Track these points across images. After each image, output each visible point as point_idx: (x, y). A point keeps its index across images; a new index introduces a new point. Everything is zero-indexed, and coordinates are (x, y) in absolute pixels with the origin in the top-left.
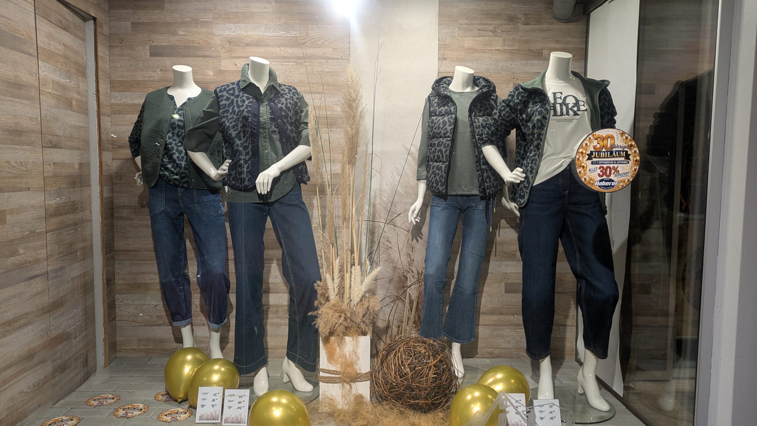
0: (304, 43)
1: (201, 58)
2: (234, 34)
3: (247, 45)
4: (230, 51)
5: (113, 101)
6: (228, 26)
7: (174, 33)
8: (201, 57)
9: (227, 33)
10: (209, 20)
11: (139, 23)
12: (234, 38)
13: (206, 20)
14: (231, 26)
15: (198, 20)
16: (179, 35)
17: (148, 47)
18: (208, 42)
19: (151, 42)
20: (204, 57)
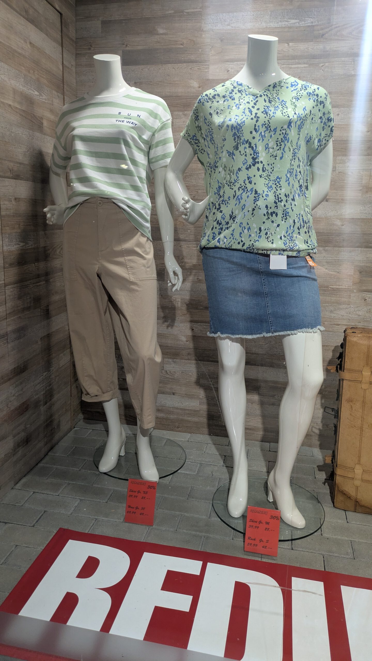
0: (323, 35)
1: (185, 64)
4: (222, 52)
6: (221, 16)
7: (152, 32)
8: (185, 62)
9: (219, 26)
10: (197, 10)
11: (110, 21)
12: (228, 33)
13: (192, 10)
14: (225, 16)
15: (183, 12)
16: (158, 34)
18: (194, 41)
19: (124, 46)
20: (189, 62)
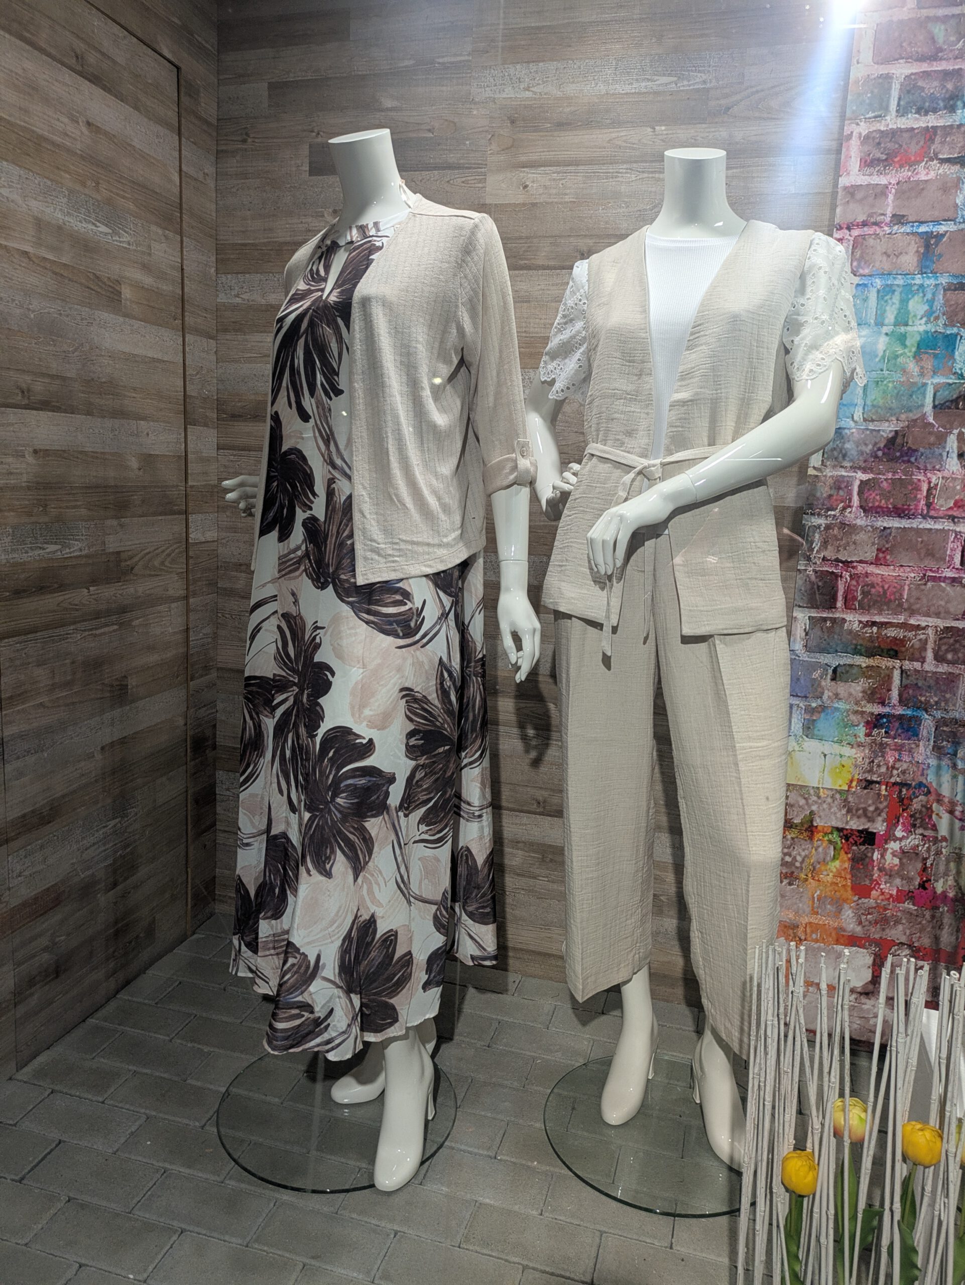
0: (728, 109)
1: (436, 172)
2: (528, 94)
3: (562, 125)
4: (512, 146)
5: (222, 298)
6: (512, 71)
8: (436, 168)
9: (509, 93)
10: (463, 58)
11: (286, 84)
12: (526, 107)
13: (453, 59)
14: (519, 70)
15: (432, 62)
16: (382, 110)
17: (305, 150)
19: (314, 134)
20: (444, 168)
